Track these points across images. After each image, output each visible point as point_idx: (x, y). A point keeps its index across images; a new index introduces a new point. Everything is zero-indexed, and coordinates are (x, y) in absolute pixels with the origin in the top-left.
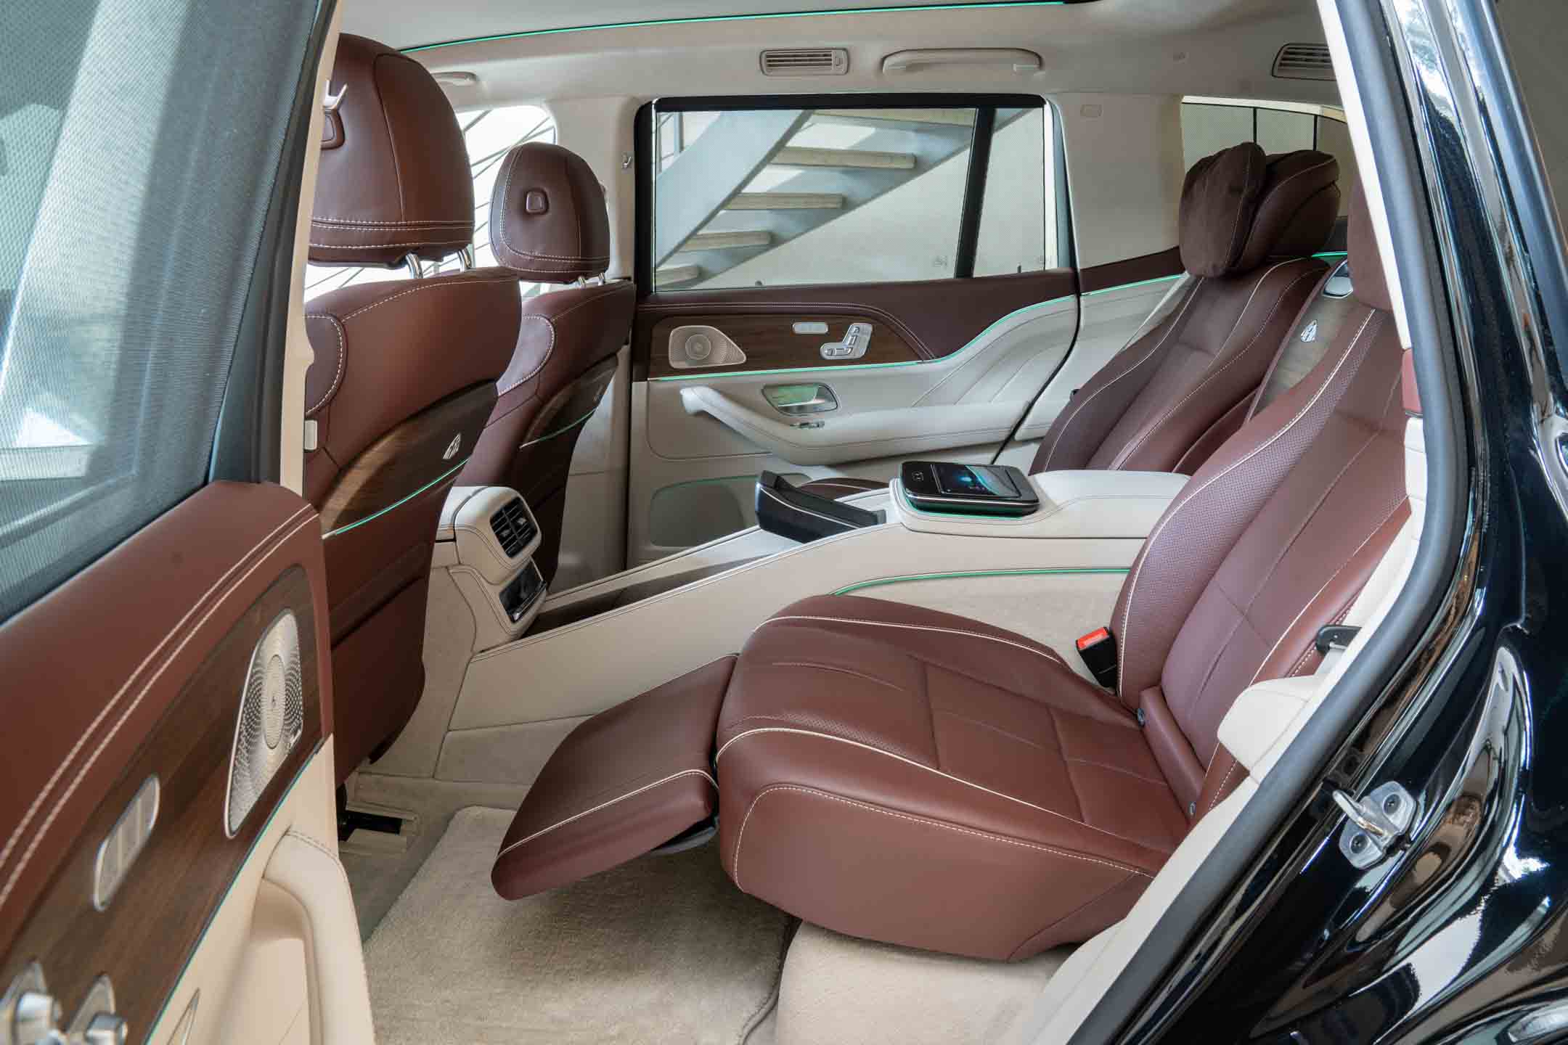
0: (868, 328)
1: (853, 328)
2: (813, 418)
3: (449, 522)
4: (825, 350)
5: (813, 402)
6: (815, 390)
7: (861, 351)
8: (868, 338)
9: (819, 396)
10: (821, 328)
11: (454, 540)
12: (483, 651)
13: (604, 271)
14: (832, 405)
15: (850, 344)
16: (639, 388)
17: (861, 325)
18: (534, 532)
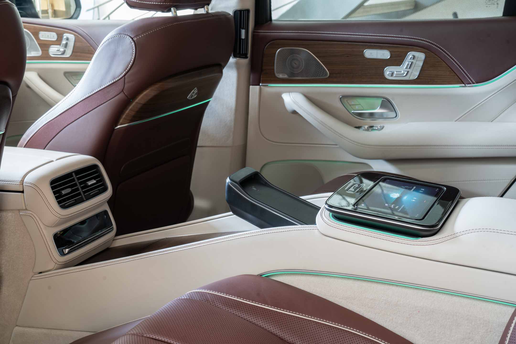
0: (421, 56)
1: (410, 55)
2: (378, 123)
3: (20, 179)
4: (388, 71)
5: (378, 110)
6: (380, 101)
7: (415, 74)
8: (421, 64)
9: (383, 106)
10: (385, 54)
11: (22, 192)
12: (41, 273)
13: (208, 4)
14: (393, 114)
15: (406, 68)
16: (254, 90)
17: (417, 54)
18: (105, 189)
